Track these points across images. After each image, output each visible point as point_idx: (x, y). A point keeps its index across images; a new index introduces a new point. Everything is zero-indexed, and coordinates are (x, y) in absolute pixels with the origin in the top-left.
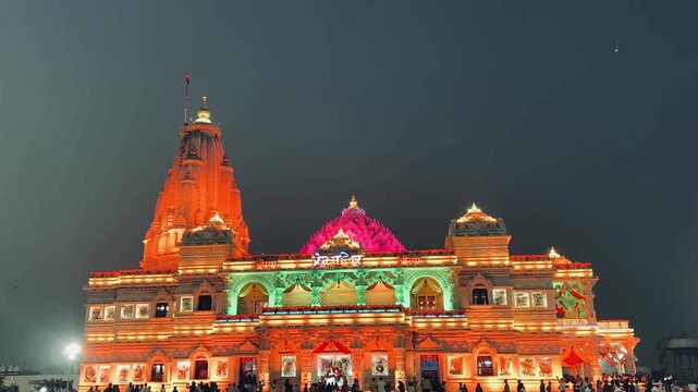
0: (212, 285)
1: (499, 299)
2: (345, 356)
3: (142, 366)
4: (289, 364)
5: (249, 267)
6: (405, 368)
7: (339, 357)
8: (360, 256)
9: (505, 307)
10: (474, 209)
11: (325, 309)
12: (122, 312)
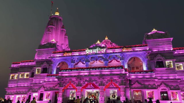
0: (48, 63)
1: (169, 66)
2: (98, 90)
3: (25, 96)
4: (73, 94)
5: (60, 55)
6: (125, 95)
7: (95, 91)
8: (105, 49)
9: (172, 69)
10: (154, 30)
11: (87, 69)
12: (20, 76)
